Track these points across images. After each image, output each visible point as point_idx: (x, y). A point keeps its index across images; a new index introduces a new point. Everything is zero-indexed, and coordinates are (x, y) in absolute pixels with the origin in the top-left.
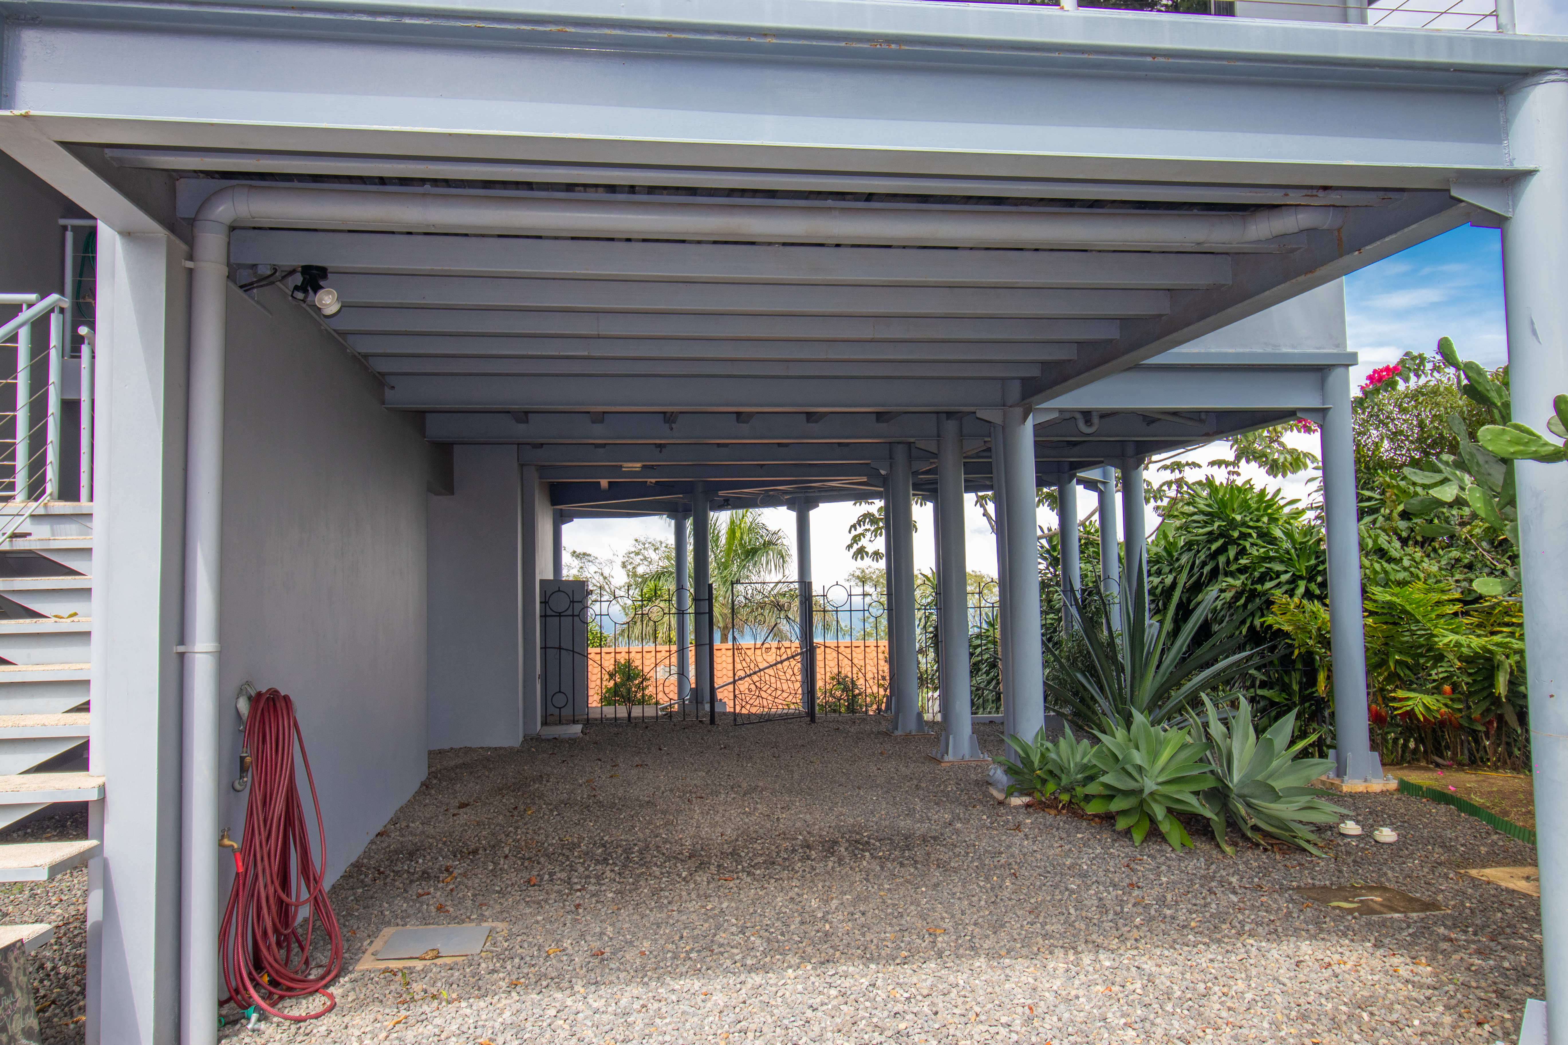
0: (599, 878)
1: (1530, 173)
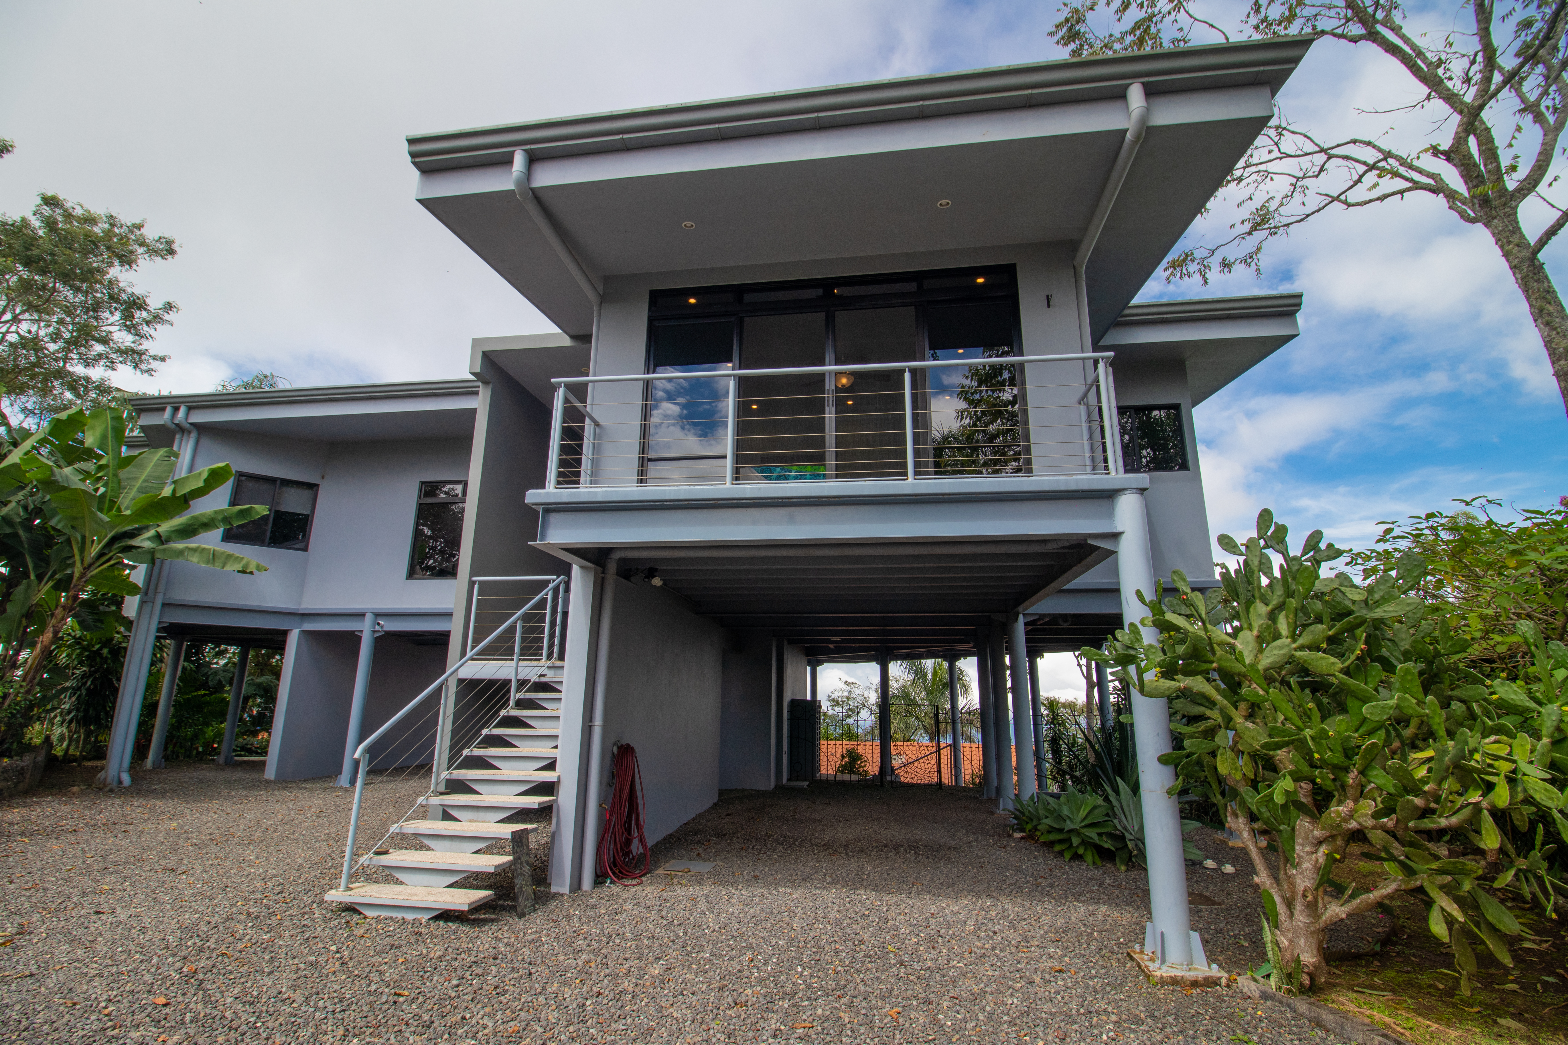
0: (775, 850)
1: (1122, 533)
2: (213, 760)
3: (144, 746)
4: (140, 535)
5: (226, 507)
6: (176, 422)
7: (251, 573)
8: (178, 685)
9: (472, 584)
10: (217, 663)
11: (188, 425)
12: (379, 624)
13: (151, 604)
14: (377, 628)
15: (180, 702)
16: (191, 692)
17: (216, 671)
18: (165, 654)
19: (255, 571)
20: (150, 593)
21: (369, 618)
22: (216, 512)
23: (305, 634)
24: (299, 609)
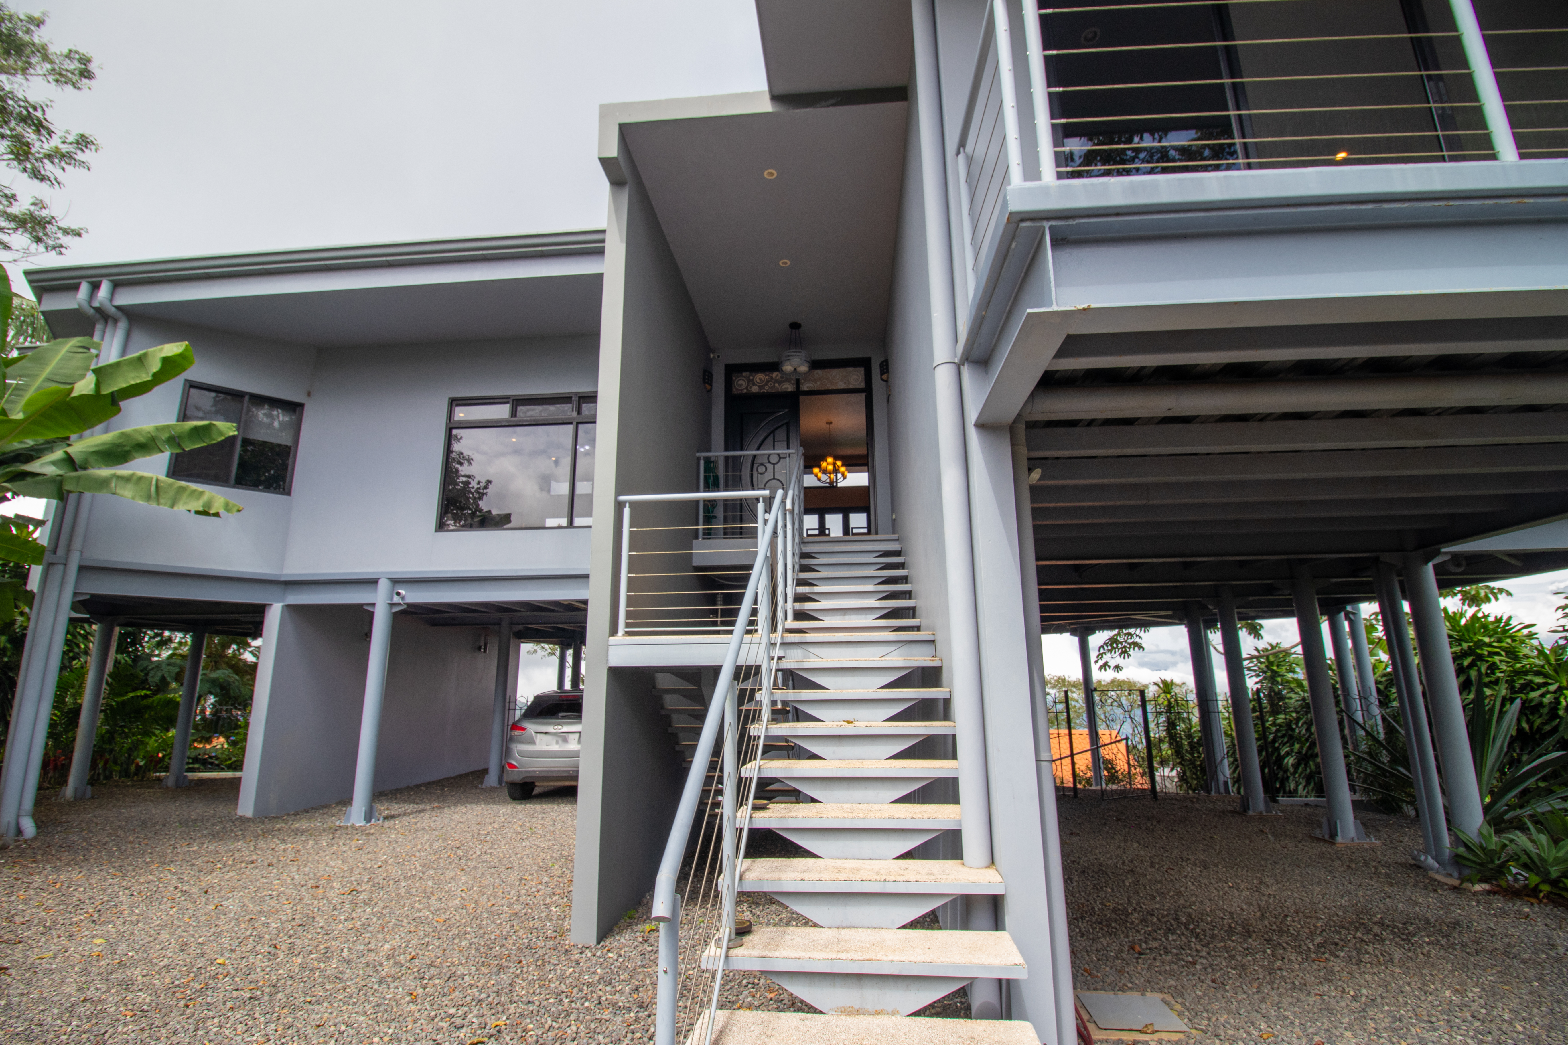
2: (159, 779)
3: (63, 765)
4: (39, 457)
5: (172, 421)
6: (96, 304)
7: (217, 515)
8: (107, 683)
9: (619, 506)
10: (159, 655)
11: (113, 309)
12: (398, 594)
13: (61, 567)
14: (396, 599)
15: (111, 706)
16: (127, 693)
17: (158, 665)
18: (91, 645)
19: (222, 511)
20: (61, 551)
21: (384, 586)
22: (158, 429)
23: (293, 610)
24: (280, 575)
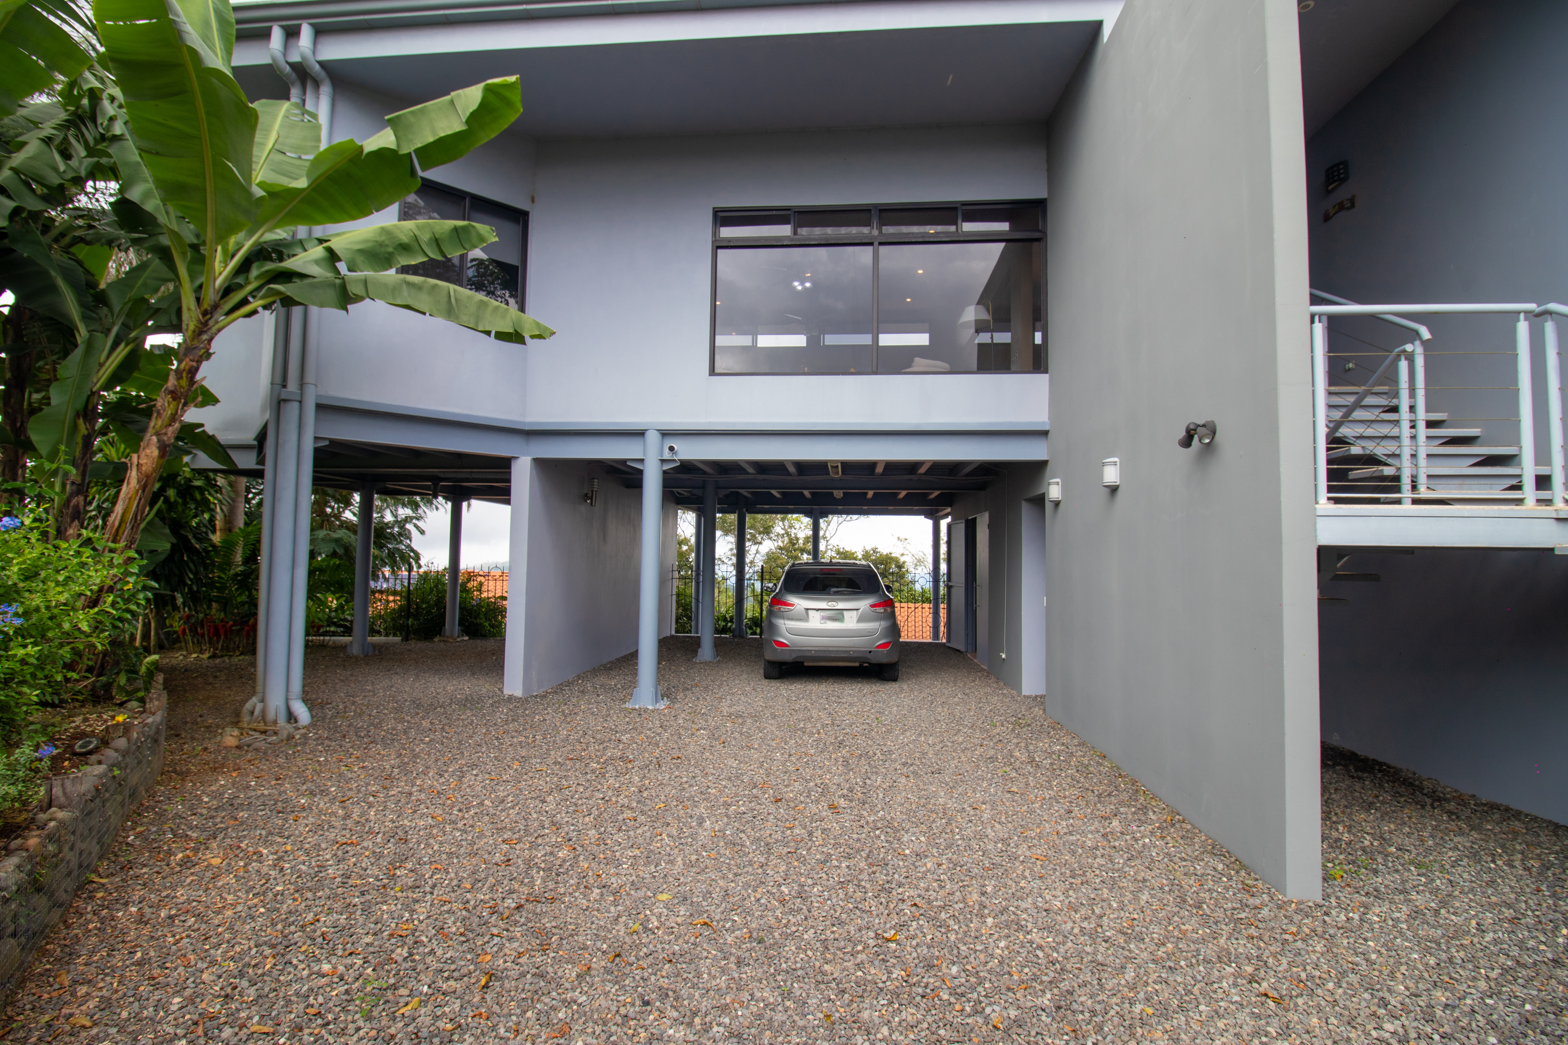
6: (295, 58)
12: (668, 448)
14: (667, 455)
20: (293, 386)
21: (653, 437)
22: (418, 227)
23: (542, 465)
24: (524, 423)
